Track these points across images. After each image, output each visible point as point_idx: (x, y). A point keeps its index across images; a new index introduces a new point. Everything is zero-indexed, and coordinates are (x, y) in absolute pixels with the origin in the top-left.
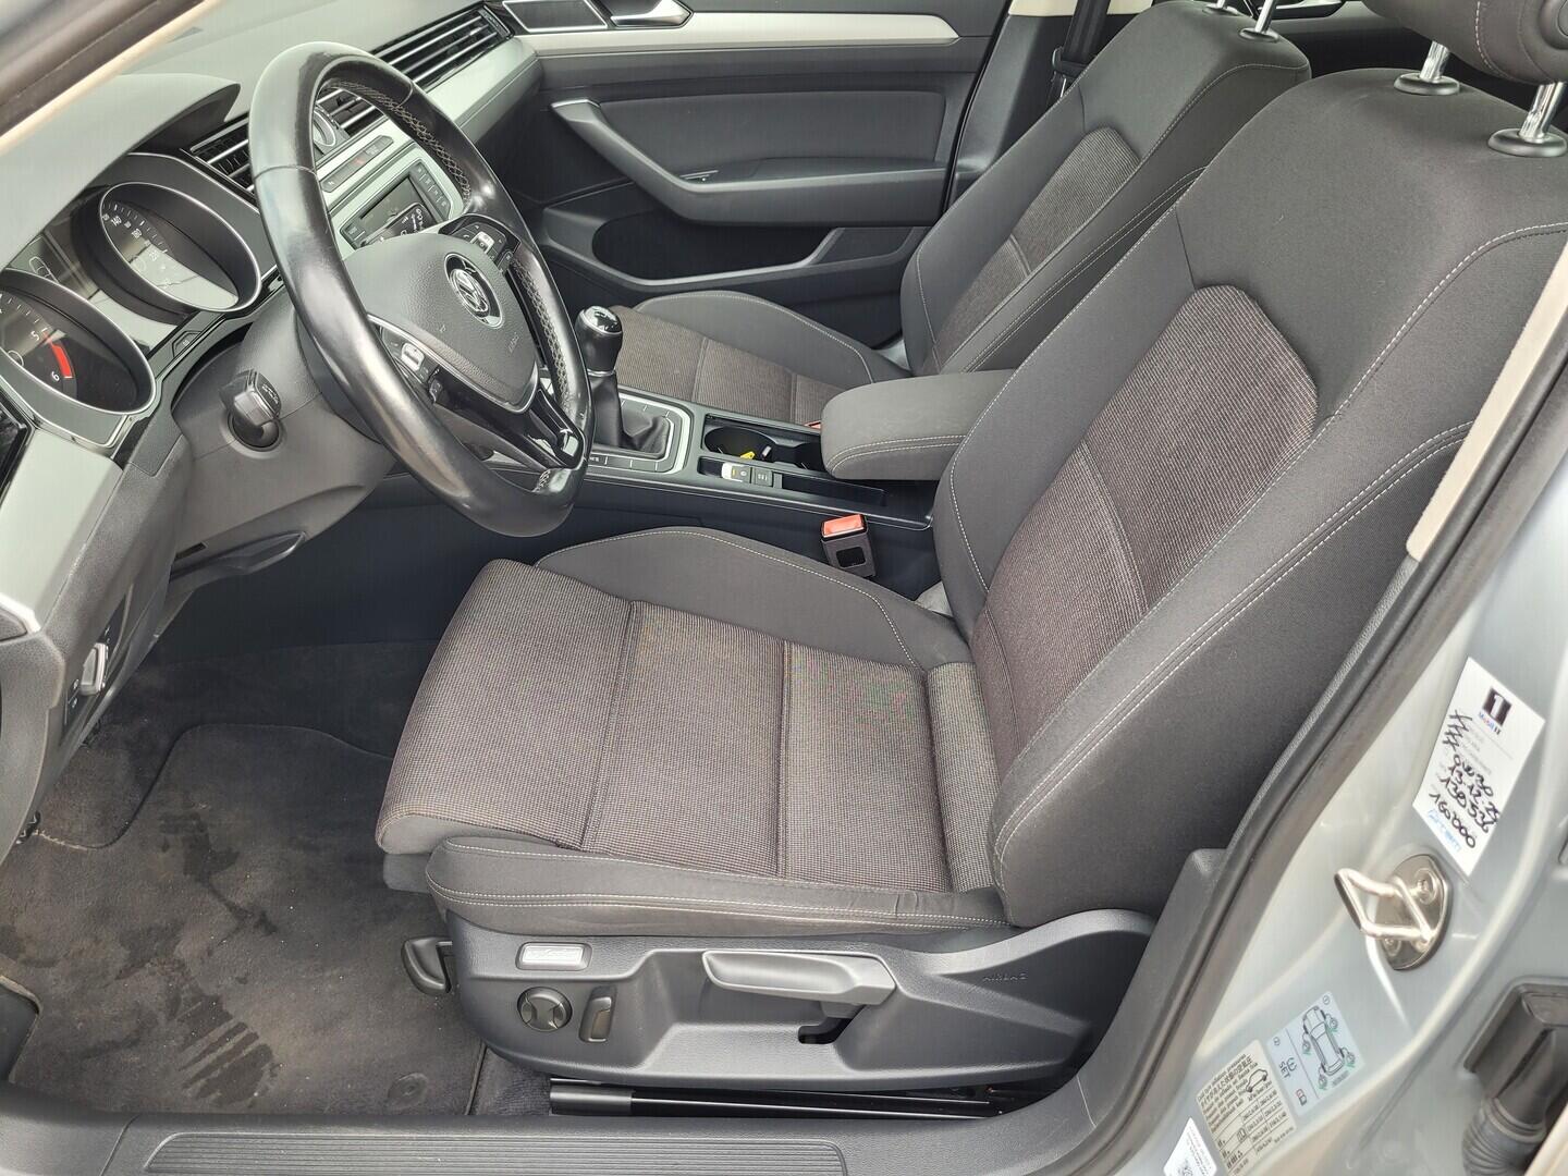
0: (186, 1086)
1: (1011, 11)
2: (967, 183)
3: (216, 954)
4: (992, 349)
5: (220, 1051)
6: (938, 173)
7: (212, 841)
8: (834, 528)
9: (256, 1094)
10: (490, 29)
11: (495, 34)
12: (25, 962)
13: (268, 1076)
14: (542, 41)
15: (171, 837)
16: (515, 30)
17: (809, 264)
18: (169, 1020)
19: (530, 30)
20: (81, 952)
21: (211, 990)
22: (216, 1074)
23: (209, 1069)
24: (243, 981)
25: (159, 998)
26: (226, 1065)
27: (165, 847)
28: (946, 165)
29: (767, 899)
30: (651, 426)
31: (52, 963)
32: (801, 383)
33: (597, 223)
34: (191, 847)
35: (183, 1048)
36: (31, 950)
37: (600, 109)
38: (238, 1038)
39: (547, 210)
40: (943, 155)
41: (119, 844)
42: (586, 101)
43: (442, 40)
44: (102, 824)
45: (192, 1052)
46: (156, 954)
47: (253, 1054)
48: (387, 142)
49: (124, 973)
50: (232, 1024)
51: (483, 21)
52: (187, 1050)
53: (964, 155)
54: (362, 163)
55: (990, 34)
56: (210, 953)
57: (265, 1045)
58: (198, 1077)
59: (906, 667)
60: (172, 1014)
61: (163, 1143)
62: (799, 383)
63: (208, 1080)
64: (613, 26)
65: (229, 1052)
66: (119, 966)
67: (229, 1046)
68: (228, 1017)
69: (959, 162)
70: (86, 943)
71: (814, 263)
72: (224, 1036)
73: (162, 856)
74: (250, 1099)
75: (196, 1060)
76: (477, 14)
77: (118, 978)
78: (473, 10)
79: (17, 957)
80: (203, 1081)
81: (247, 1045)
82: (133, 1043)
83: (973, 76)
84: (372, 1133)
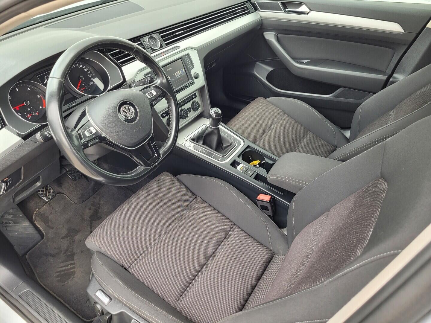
0: (55, 273)
1: (427, 26)
2: (393, 83)
3: (81, 242)
4: (347, 154)
5: (67, 268)
6: (384, 77)
7: (99, 212)
8: (261, 197)
9: (66, 283)
10: (248, 9)
11: (249, 11)
12: (47, 226)
13: (71, 279)
14: (264, 14)
15: (92, 207)
16: (256, 10)
17: (330, 97)
18: (63, 254)
19: (261, 10)
20: (59, 228)
21: (75, 251)
22: (62, 273)
23: (62, 271)
24: (82, 252)
25: (66, 247)
26: (66, 272)
27: (90, 209)
28: (388, 75)
29: (152, 314)
30: (230, 144)
31: (53, 228)
32: (310, 135)
33: (270, 69)
34: (95, 211)
35: (61, 263)
36: (50, 224)
37: (278, 36)
38: (71, 266)
39: (258, 63)
40: (389, 71)
41: (81, 205)
42: (274, 33)
43: (224, 13)
44: (80, 199)
45: (62, 265)
46: (71, 236)
47: (72, 272)
48: (179, 47)
49: (63, 238)
50: (73, 262)
51: (246, 7)
52: (62, 264)
53: (397, 73)
54: (163, 55)
55: (417, 33)
56: (81, 241)
57: (75, 271)
58: (59, 272)
59: (268, 248)
60: (65, 253)
61: (25, 290)
62: (309, 135)
63: (60, 274)
64: (285, 12)
65: (68, 269)
66: (63, 235)
67: (69, 267)
68: (73, 260)
69: (394, 75)
70: (61, 226)
71: (331, 96)
72: (69, 264)
73: (88, 211)
74: (64, 284)
75: (61, 267)
76: (244, 4)
77: (61, 238)
78: (244, 3)
79: (46, 224)
80: (59, 273)
81: (72, 269)
82: (54, 256)
83: (406, 47)
84: (60, 314)
